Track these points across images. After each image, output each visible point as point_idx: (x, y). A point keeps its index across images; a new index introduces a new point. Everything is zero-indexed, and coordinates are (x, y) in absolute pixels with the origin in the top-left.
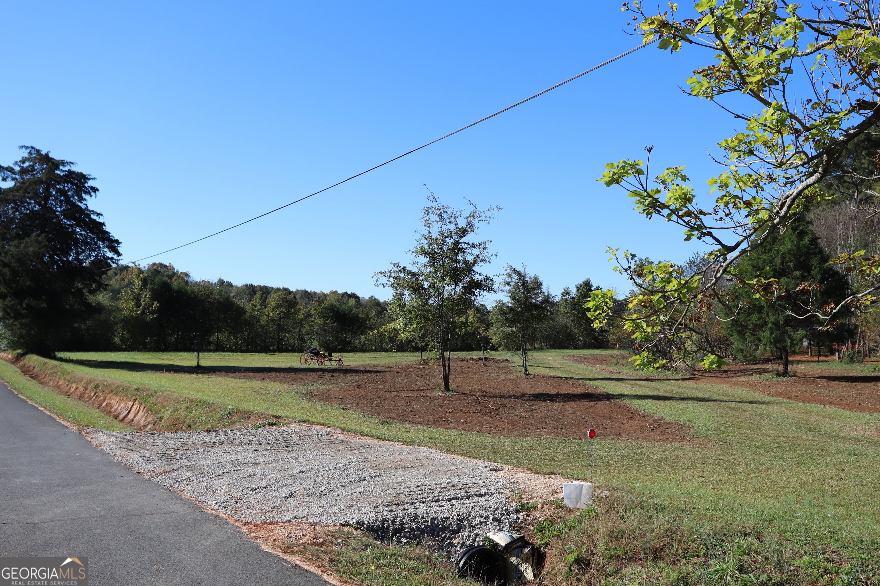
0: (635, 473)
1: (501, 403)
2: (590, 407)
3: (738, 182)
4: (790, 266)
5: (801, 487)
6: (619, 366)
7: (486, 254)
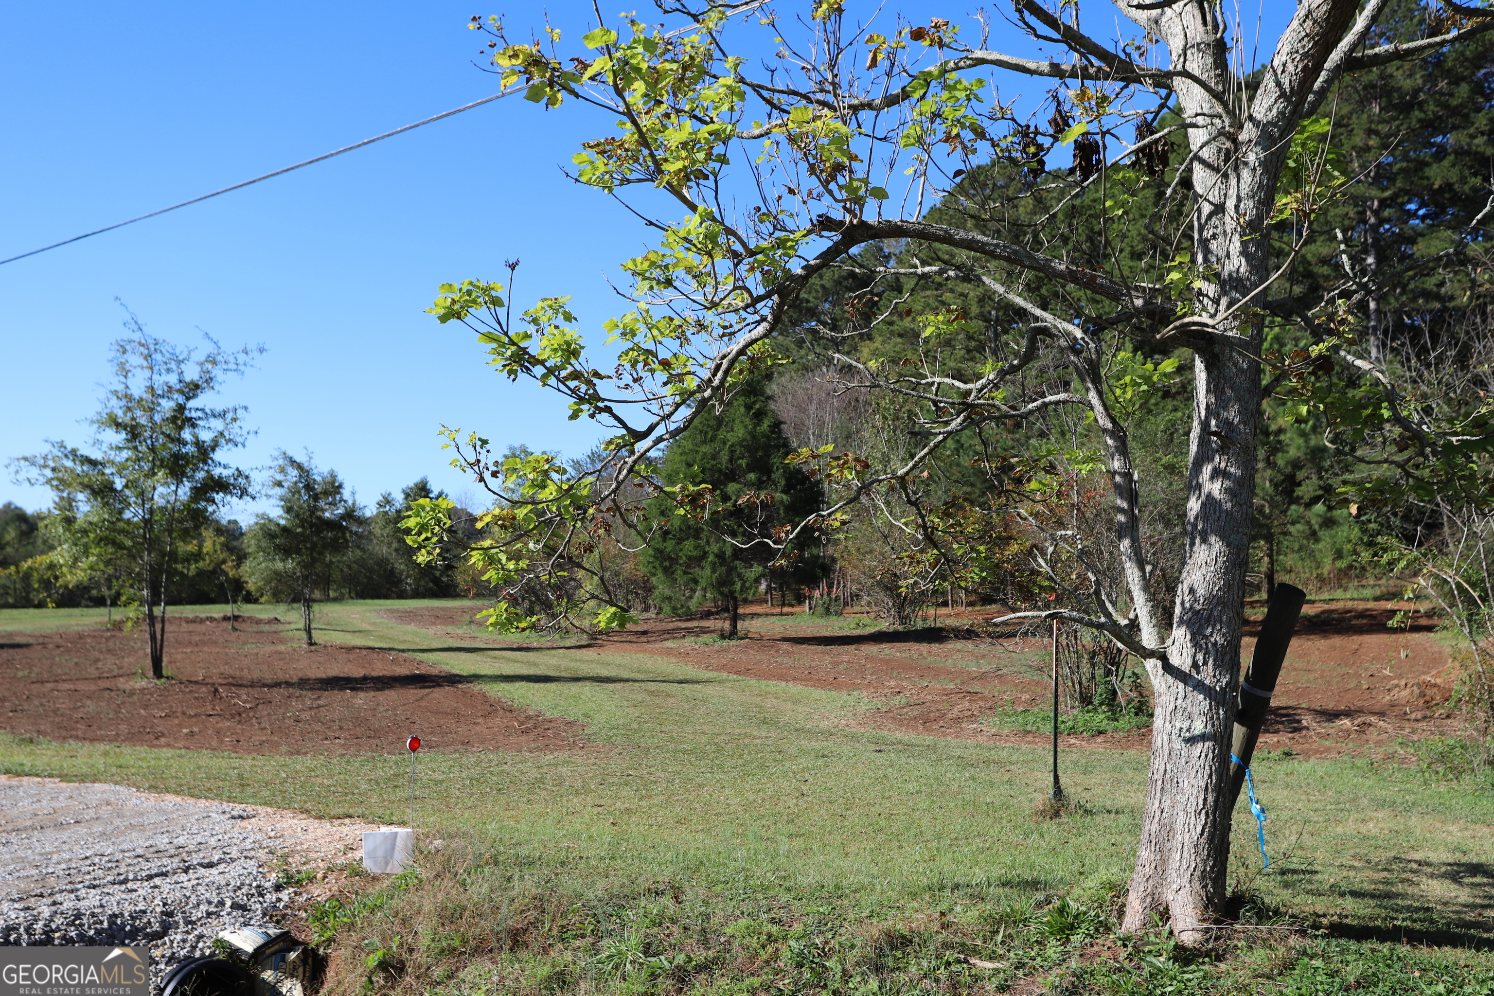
0: (489, 806)
1: (261, 696)
2: (422, 699)
3: (650, 329)
4: (741, 465)
5: (746, 811)
6: (473, 627)
7: (238, 430)
